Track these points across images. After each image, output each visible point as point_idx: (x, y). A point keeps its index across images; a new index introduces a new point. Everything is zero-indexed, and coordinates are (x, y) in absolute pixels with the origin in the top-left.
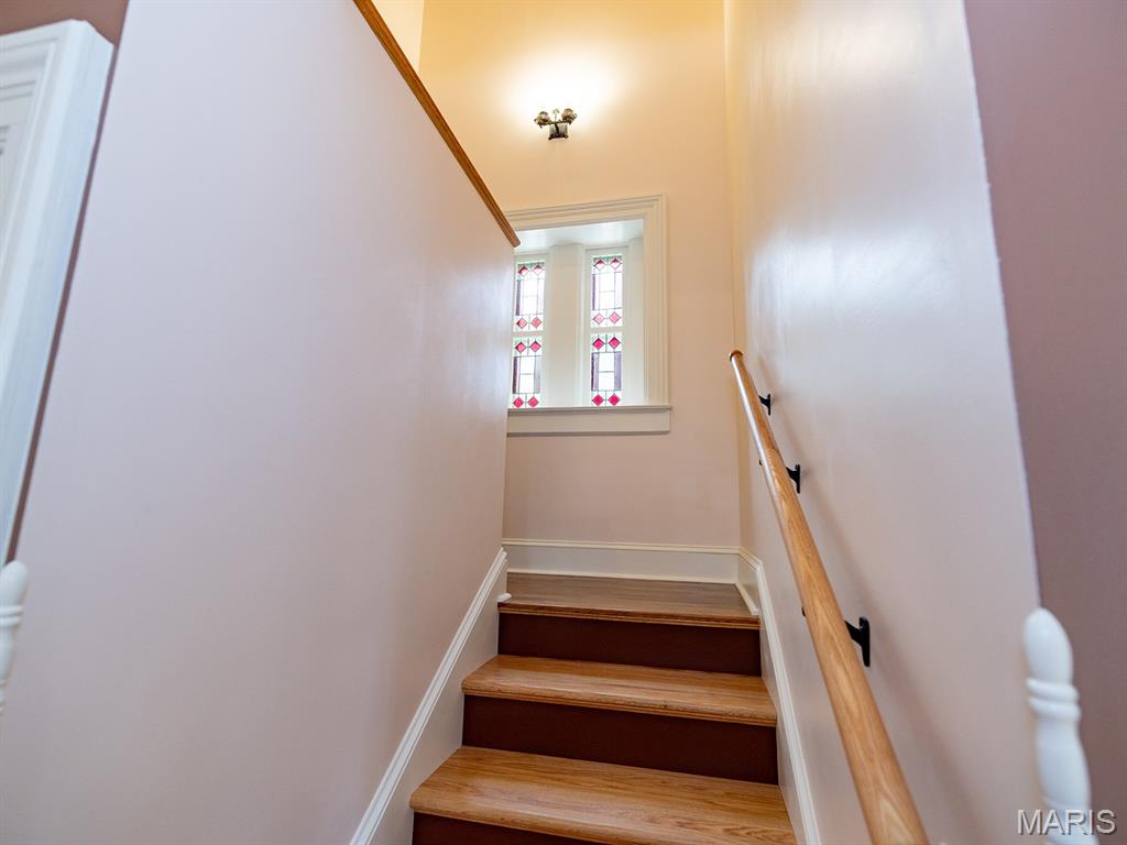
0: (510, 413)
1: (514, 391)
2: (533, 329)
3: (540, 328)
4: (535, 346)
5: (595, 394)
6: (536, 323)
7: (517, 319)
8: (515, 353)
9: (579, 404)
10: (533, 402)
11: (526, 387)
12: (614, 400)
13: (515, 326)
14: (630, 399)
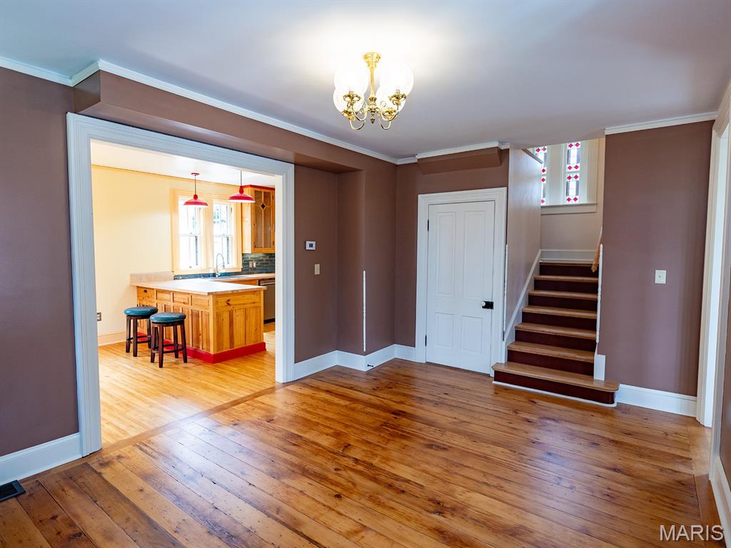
3: (545, 172)
5: (568, 197)
6: (543, 171)
9: (561, 203)
12: (575, 199)
14: (583, 200)
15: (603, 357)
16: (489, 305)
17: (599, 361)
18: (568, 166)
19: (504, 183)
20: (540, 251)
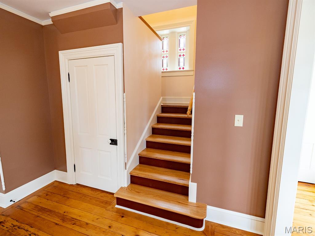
0: (162, 72)
1: (163, 67)
2: (166, 53)
3: (168, 52)
4: (167, 57)
5: (179, 67)
6: (167, 51)
7: (163, 50)
8: (162, 58)
9: (176, 70)
10: (167, 69)
11: (165, 67)
12: (183, 68)
13: (162, 52)
14: (187, 68)
15: (195, 184)
16: (114, 142)
17: (193, 188)
18: (179, 49)
19: (119, 39)
20: (162, 98)
